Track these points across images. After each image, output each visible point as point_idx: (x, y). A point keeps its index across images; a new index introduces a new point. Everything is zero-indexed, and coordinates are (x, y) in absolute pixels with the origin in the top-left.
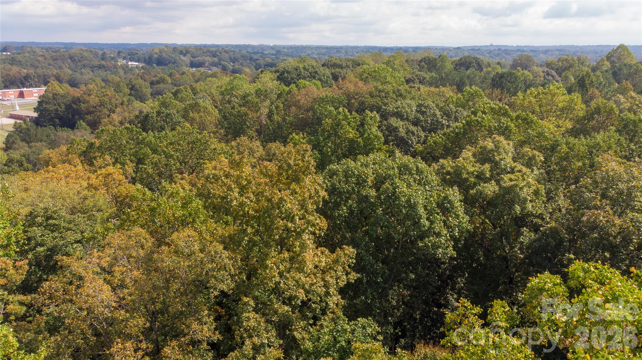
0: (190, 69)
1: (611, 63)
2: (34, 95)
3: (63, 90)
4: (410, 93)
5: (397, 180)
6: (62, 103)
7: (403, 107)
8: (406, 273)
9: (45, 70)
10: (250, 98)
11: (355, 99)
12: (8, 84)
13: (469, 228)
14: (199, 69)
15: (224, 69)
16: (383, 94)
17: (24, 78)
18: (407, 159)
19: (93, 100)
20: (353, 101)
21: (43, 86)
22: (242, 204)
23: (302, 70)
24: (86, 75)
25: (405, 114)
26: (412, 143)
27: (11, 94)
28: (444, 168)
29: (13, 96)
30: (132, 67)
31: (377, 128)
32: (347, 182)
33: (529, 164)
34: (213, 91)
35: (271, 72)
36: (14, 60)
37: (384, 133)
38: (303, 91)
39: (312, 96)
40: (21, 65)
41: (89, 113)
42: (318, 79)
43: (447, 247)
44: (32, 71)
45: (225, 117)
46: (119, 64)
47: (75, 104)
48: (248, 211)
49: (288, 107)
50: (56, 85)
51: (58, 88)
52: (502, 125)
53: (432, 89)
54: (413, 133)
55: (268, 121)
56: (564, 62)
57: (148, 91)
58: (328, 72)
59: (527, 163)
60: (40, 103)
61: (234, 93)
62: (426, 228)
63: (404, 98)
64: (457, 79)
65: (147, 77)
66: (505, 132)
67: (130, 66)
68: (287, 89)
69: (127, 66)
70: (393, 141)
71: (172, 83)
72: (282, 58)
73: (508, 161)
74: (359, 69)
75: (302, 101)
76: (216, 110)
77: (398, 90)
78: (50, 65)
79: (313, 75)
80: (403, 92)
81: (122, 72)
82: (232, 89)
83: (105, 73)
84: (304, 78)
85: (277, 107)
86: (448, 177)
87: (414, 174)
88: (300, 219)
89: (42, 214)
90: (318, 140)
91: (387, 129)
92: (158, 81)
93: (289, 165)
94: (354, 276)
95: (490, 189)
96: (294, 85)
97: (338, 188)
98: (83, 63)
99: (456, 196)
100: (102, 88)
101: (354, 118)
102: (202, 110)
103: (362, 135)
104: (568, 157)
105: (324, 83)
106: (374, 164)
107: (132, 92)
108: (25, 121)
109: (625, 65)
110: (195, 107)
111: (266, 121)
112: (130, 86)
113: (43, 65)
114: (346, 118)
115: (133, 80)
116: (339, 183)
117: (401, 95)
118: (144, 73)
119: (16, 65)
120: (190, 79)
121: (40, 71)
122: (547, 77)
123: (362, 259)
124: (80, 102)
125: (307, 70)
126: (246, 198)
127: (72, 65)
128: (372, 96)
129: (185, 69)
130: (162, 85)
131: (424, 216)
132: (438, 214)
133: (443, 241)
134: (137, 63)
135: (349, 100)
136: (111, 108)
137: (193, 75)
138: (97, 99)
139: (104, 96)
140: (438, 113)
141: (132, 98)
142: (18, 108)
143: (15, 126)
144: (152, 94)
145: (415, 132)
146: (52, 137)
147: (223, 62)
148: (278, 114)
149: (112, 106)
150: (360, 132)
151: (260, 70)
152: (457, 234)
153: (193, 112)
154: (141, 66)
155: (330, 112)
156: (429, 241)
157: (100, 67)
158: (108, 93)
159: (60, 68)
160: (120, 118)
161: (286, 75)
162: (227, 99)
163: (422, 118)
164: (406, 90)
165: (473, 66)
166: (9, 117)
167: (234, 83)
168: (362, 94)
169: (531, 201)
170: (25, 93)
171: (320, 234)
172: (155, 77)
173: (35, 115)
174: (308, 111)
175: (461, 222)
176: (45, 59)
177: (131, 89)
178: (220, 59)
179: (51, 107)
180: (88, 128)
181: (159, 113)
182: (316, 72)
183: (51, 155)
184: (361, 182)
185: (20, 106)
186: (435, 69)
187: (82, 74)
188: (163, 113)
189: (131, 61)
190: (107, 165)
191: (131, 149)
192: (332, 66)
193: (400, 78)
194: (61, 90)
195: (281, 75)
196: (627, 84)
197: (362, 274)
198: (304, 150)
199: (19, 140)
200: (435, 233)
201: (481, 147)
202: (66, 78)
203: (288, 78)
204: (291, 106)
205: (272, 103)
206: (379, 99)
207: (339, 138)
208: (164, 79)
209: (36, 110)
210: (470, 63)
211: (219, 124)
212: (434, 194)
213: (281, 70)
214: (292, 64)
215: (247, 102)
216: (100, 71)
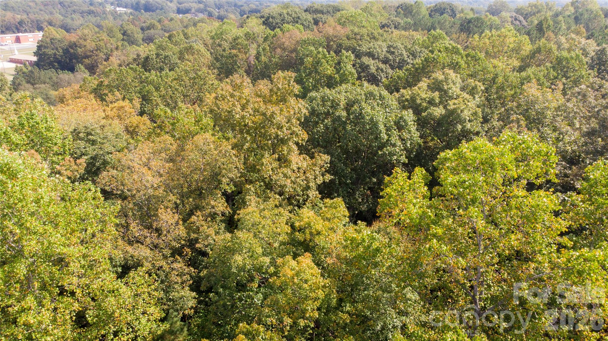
0: (177, 15)
1: (575, 8)
2: (30, 40)
3: (60, 35)
4: (382, 36)
5: (363, 103)
6: (60, 47)
7: (375, 48)
8: (370, 178)
9: (37, 15)
10: (240, 41)
11: (334, 42)
12: (4, 29)
13: (419, 141)
14: (186, 15)
15: (210, 15)
16: (358, 37)
17: (19, 23)
18: (372, 88)
19: (90, 45)
20: (332, 43)
21: (37, 31)
22: (243, 117)
23: (286, 16)
24: (76, 20)
25: (376, 54)
26: (381, 79)
27: (8, 39)
28: (404, 97)
29: (10, 41)
30: (120, 13)
31: (351, 66)
32: (324, 105)
33: (472, 92)
34: (204, 36)
35: (257, 17)
36: (8, 6)
37: (357, 70)
38: (287, 35)
39: (295, 39)
40: (14, 10)
41: (87, 57)
42: (301, 24)
43: (400, 155)
44: (25, 17)
45: (217, 59)
46: (108, 10)
47: (72, 48)
48: (248, 123)
49: (273, 49)
50: (52, 30)
51: (54, 33)
52: (453, 61)
53: (403, 32)
54: (382, 70)
55: (257, 62)
56: (533, 7)
57: (139, 36)
58: (310, 17)
59: (470, 92)
60: (39, 47)
61: (224, 37)
62: (385, 140)
63: (377, 40)
64: (429, 24)
65: (137, 23)
66: (455, 67)
67: (119, 12)
68: (272, 33)
69: (116, 12)
70: (364, 77)
71: (162, 29)
72: (265, 4)
73: (455, 90)
74: (338, 14)
75: (287, 43)
76: (209, 53)
77: (372, 33)
78: (41, 10)
79: (296, 21)
80: (376, 34)
81: (111, 18)
82: (221, 33)
83: (95, 19)
84: (288, 23)
85: (264, 49)
86: (406, 103)
87: (377, 99)
88: (287, 129)
89: (83, 131)
90: (300, 75)
91: (360, 67)
92: (149, 27)
93: (278, 89)
94: (328, 177)
95: (438, 112)
96: (279, 29)
97: (316, 110)
98: (73, 9)
99: (410, 117)
100: (96, 33)
101: (332, 57)
102: (196, 52)
103: (338, 72)
104: (503, 87)
105: (306, 27)
106: (346, 92)
107: (125, 37)
108: (25, 65)
109: (587, 11)
110: (189, 49)
111: (254, 61)
112: (122, 32)
113: (35, 10)
114: (325, 57)
115: (124, 25)
116: (318, 106)
117: (374, 38)
118: (133, 19)
119: (10, 10)
120: (179, 25)
121: (32, 16)
122: (514, 22)
123: (335, 166)
124: (76, 46)
125: (291, 16)
126: (246, 112)
127: (62, 10)
128: (348, 39)
129: (173, 15)
130: (152, 31)
131: (384, 131)
132: (395, 130)
133: (398, 150)
134: (125, 9)
135: (328, 43)
136: (107, 53)
137: (182, 21)
138: (94, 43)
139: (100, 40)
140: (404, 52)
141: (126, 43)
142: (16, 52)
143: (16, 69)
144: (143, 40)
145: (384, 69)
146: (54, 78)
147: (208, 9)
148: (265, 55)
149: (108, 51)
150: (337, 69)
151: (245, 16)
152: (409, 145)
153: (188, 55)
154: (129, 11)
155: (311, 51)
156: (387, 150)
157: (90, 12)
158: (103, 38)
159: (51, 13)
160: (119, 62)
161: (271, 20)
162: (217, 43)
163: (391, 57)
164: (379, 33)
165: (447, 12)
166: (9, 62)
167: (224, 28)
168: (340, 37)
169: (469, 121)
170: (21, 38)
171: (302, 143)
172: (144, 23)
173: (35, 59)
174: (291, 52)
175: (412, 136)
176: (36, 4)
177: (124, 34)
178: (206, 6)
179: (50, 52)
180: (86, 71)
181: (158, 55)
182: (299, 18)
183: (65, 93)
184: (335, 105)
185: (18, 50)
186: (411, 15)
187: (72, 19)
188: (161, 55)
189: (119, 7)
190: (117, 100)
191: (136, 87)
192: (313, 12)
193: (374, 22)
194: (58, 35)
195: (266, 20)
196: (580, 28)
197: (335, 177)
198: (289, 77)
199: (24, 82)
200: (391, 144)
201: (433, 79)
202: (58, 23)
203: (273, 23)
204: (276, 48)
205: (259, 46)
206: (355, 41)
207: (318, 75)
208: (154, 25)
209: (36, 54)
210: (444, 9)
211: (212, 66)
212: (393, 115)
213: (266, 15)
214: (276, 10)
215: (237, 44)
216: (90, 17)
